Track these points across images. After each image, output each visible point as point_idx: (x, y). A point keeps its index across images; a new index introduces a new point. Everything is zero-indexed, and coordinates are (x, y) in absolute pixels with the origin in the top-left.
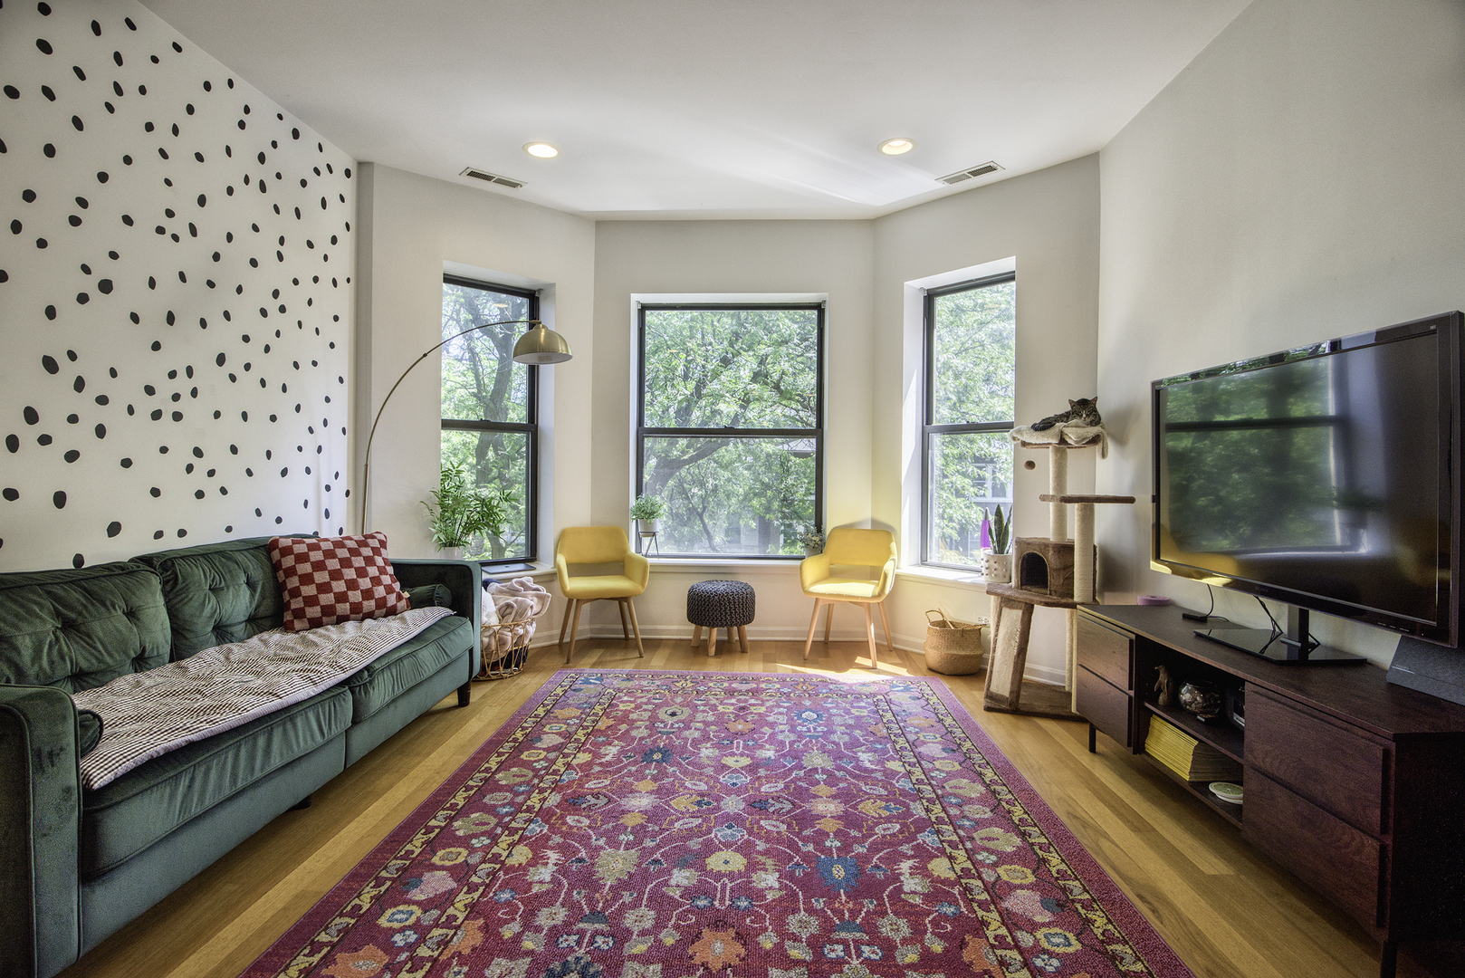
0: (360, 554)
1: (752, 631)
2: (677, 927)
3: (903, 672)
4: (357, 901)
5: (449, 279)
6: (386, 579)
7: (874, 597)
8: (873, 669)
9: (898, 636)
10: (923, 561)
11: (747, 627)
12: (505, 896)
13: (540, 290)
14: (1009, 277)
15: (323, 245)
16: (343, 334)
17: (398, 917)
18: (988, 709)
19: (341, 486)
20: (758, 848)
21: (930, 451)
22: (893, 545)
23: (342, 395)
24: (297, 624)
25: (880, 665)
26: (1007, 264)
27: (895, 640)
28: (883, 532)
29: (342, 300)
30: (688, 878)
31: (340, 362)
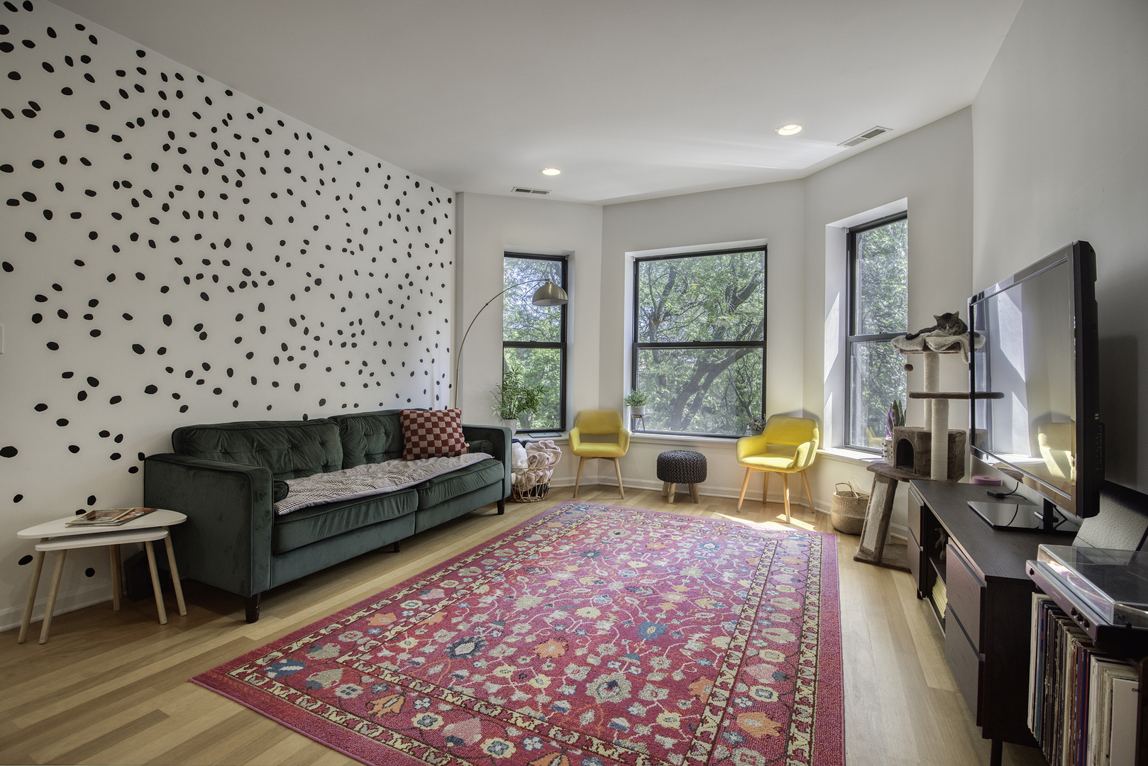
0: (443, 420)
1: (703, 488)
2: (537, 636)
3: (810, 528)
4: (397, 595)
5: (508, 254)
6: (456, 435)
7: (788, 468)
8: (787, 523)
9: (821, 502)
10: (846, 445)
11: (699, 486)
12: (464, 605)
13: (568, 256)
14: (902, 216)
15: (435, 244)
16: (448, 294)
17: (410, 604)
18: (857, 559)
19: (446, 382)
20: (613, 610)
21: (852, 357)
22: (817, 431)
23: (447, 330)
24: (408, 457)
25: (794, 521)
26: (901, 205)
27: (819, 505)
28: (810, 421)
29: (447, 275)
30: (561, 615)
31: (447, 310)
